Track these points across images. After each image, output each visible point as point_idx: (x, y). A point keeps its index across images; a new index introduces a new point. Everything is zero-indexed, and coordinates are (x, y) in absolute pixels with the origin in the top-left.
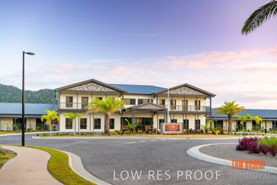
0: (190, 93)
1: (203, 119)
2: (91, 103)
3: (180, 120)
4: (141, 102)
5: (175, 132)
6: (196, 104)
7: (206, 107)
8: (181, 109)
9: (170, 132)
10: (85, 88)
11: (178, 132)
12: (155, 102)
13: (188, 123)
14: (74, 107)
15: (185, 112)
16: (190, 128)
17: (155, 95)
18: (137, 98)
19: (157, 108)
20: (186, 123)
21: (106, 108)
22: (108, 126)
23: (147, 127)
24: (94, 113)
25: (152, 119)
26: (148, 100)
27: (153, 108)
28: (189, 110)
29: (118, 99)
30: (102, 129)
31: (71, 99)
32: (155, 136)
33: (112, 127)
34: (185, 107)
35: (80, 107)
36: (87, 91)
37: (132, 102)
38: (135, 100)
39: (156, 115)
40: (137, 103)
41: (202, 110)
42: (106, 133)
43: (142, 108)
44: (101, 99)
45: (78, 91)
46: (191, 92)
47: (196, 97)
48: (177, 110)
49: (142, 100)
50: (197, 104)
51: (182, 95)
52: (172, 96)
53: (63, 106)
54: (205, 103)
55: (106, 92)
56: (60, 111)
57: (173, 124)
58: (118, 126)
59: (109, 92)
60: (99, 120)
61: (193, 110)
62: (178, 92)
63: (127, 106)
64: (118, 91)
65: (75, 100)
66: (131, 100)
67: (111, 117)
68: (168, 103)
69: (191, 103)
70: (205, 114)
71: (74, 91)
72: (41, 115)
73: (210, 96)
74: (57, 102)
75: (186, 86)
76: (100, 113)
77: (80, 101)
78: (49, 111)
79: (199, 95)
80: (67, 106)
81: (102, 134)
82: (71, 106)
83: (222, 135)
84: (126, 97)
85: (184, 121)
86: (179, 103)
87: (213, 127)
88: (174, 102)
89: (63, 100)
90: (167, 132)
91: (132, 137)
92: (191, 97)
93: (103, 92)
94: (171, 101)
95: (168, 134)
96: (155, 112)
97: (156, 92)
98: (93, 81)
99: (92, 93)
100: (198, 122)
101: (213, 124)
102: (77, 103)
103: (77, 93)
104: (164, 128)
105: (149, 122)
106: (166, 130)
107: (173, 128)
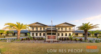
0: (67, 25)
1: (72, 33)
6: (69, 29)
8: (64, 30)
14: (34, 30)
15: (66, 31)
41: (71, 30)
45: (34, 26)
55: (41, 26)
62: (63, 25)
73: (74, 26)
75: (66, 23)
87: (75, 35)
92: (68, 27)
94: (62, 28)
98: (38, 23)
100: (70, 34)
106: (48, 39)
107: (52, 38)
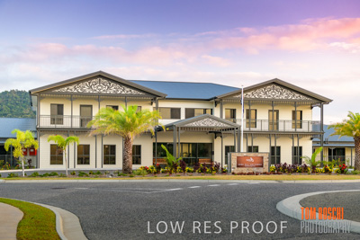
0: (283, 97)
1: (307, 146)
2: (98, 117)
3: (264, 148)
4: (190, 113)
5: (255, 170)
6: (294, 118)
7: (313, 123)
8: (266, 127)
9: (245, 170)
10: (86, 88)
11: (261, 170)
12: (217, 113)
13: (279, 153)
14: (67, 124)
15: (274, 133)
16: (282, 162)
17: (216, 101)
18: (183, 106)
19: (222, 125)
20: (275, 152)
21: (126, 126)
22: (130, 160)
23: (202, 161)
24: (102, 136)
25: (211, 145)
26: (205, 110)
27: (214, 124)
28: (281, 129)
29: (148, 109)
30: (119, 165)
31: (60, 109)
32: (217, 176)
33: (137, 161)
34: (274, 123)
35: (77, 124)
36: (89, 94)
37: (175, 113)
38: (179, 110)
39: (219, 138)
40: (183, 116)
41: (305, 128)
42: (126, 171)
43: (194, 124)
44: (116, 108)
45: (72, 94)
46: (285, 95)
47: (295, 103)
48: (258, 128)
49: (193, 110)
50: (297, 118)
51: (268, 100)
52: (249, 102)
53: (45, 122)
54: (311, 115)
55: (126, 96)
56: (41, 131)
57: (252, 154)
58: (147, 159)
59: (131, 95)
60: (113, 148)
61: (289, 128)
62: (261, 94)
63: (164, 122)
64: (148, 93)
65: (67, 111)
66: (172, 109)
67: (134, 142)
68: (241, 116)
69: (286, 116)
70: (312, 135)
71: (67, 93)
72: (5, 139)
73: (320, 101)
74: (35, 115)
75: (276, 83)
76: (114, 134)
77: (77, 112)
78: (19, 132)
79: (301, 101)
80: (53, 121)
81: (118, 174)
82: (61, 121)
83: (343, 176)
84: (162, 104)
85: (272, 148)
86: (263, 115)
87: (326, 159)
88: (253, 113)
89: (45, 110)
90: (240, 170)
91: (174, 179)
92: (285, 103)
93: (120, 95)
94: (248, 112)
95: (241, 174)
96: (216, 133)
97: (219, 95)
98: (100, 76)
99: (99, 98)
100: (297, 152)
101: (326, 154)
102: (72, 115)
103: (72, 97)
104: (234, 163)
105: (206, 150)
106: (238, 166)
107: (251, 162)
